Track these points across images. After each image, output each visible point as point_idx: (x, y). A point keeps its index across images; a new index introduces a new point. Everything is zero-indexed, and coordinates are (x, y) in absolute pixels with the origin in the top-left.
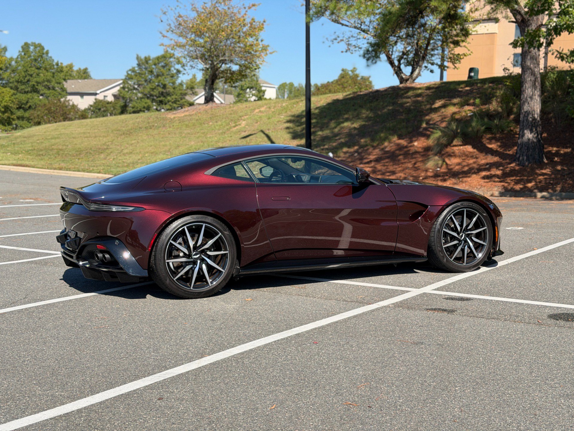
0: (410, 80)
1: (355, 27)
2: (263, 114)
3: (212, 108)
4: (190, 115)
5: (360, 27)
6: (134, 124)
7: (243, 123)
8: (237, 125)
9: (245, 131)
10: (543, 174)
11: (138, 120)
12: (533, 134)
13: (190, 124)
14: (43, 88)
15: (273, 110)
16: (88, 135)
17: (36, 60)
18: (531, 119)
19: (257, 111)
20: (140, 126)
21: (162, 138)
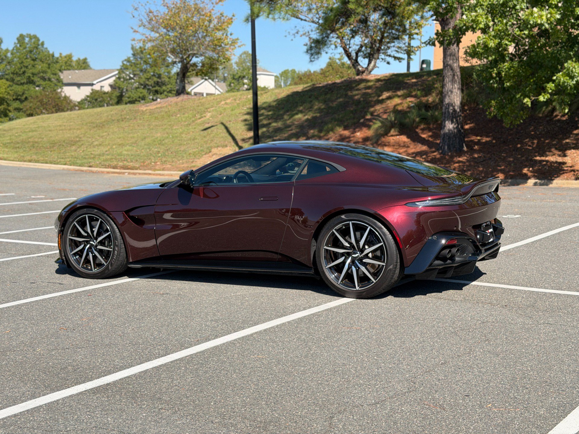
0: (366, 72)
1: (313, 22)
2: (228, 106)
3: (182, 100)
4: (161, 108)
5: (318, 22)
6: (108, 116)
7: (209, 115)
8: (202, 117)
9: (208, 123)
10: (459, 162)
11: (112, 113)
12: (453, 124)
13: (159, 117)
14: (39, 79)
15: (238, 102)
16: (63, 127)
17: (31, 52)
18: (451, 111)
19: (223, 102)
20: (113, 118)
21: (132, 130)
